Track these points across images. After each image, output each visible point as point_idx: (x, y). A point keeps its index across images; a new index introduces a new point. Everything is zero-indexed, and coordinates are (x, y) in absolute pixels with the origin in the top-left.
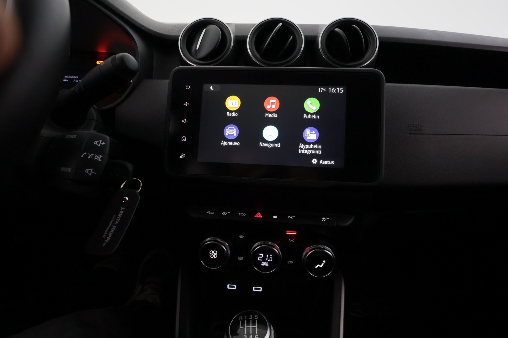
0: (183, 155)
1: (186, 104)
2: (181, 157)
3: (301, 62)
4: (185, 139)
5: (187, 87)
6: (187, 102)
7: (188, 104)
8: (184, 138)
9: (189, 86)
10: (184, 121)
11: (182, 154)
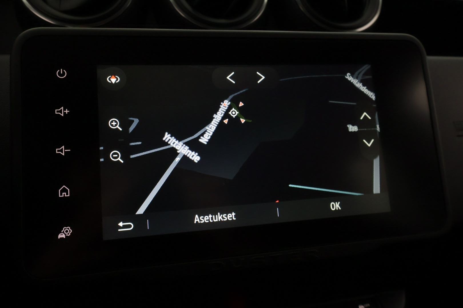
0: (67, 231)
1: (61, 111)
2: (61, 236)
3: (261, 24)
4: (66, 191)
5: (59, 73)
6: (62, 108)
7: (67, 111)
8: (64, 190)
9: (63, 72)
10: (61, 151)
11: (65, 229)
